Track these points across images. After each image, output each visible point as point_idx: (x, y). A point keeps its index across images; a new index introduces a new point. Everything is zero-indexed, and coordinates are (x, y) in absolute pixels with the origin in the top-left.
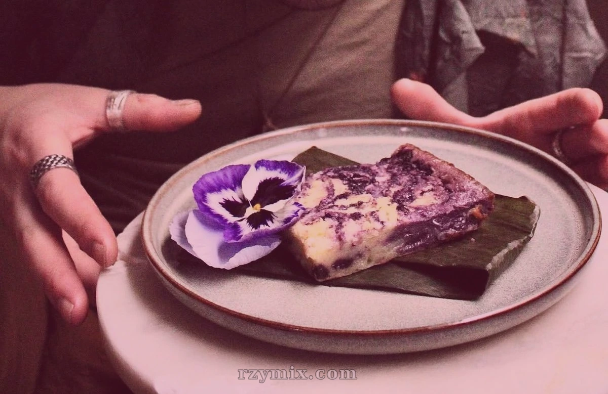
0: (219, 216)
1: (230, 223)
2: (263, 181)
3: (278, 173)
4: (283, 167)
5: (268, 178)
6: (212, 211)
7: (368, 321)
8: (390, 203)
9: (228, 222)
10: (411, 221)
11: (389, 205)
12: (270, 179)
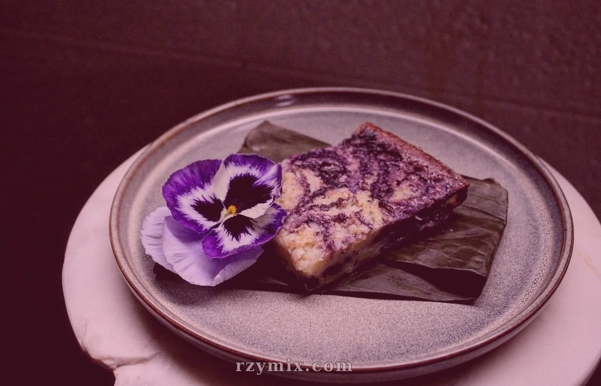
0: (194, 223)
1: (206, 230)
2: (233, 178)
3: (249, 169)
4: (252, 162)
5: (239, 175)
6: (186, 217)
7: (371, 337)
8: (370, 199)
9: (204, 228)
10: (395, 219)
11: (369, 201)
12: (241, 175)
